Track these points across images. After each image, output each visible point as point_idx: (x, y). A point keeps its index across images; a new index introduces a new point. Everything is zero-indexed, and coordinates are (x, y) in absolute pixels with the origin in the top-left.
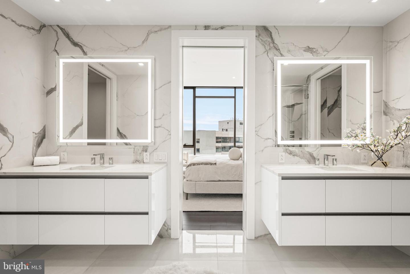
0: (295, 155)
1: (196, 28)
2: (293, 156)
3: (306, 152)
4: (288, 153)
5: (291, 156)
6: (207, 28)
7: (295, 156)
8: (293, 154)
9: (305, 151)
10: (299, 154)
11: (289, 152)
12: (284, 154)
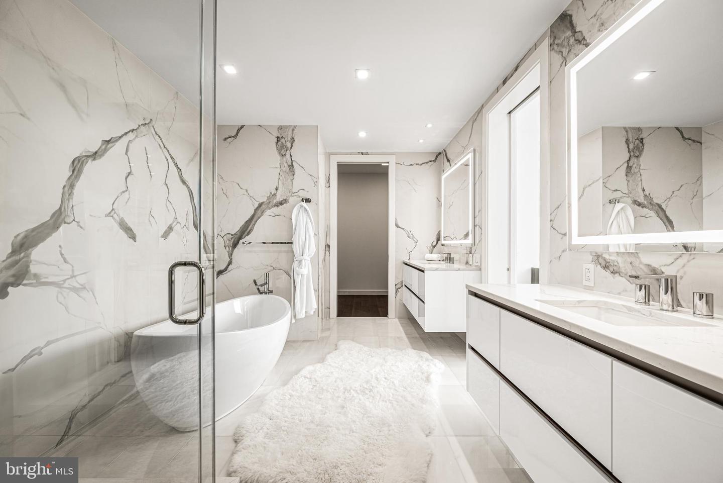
0: (617, 273)
1: (498, 90)
2: (612, 273)
3: (641, 266)
4: (600, 264)
5: (607, 274)
6: (504, 82)
7: (616, 275)
8: (612, 270)
9: (641, 263)
10: (625, 270)
11: (603, 264)
12: (592, 266)
